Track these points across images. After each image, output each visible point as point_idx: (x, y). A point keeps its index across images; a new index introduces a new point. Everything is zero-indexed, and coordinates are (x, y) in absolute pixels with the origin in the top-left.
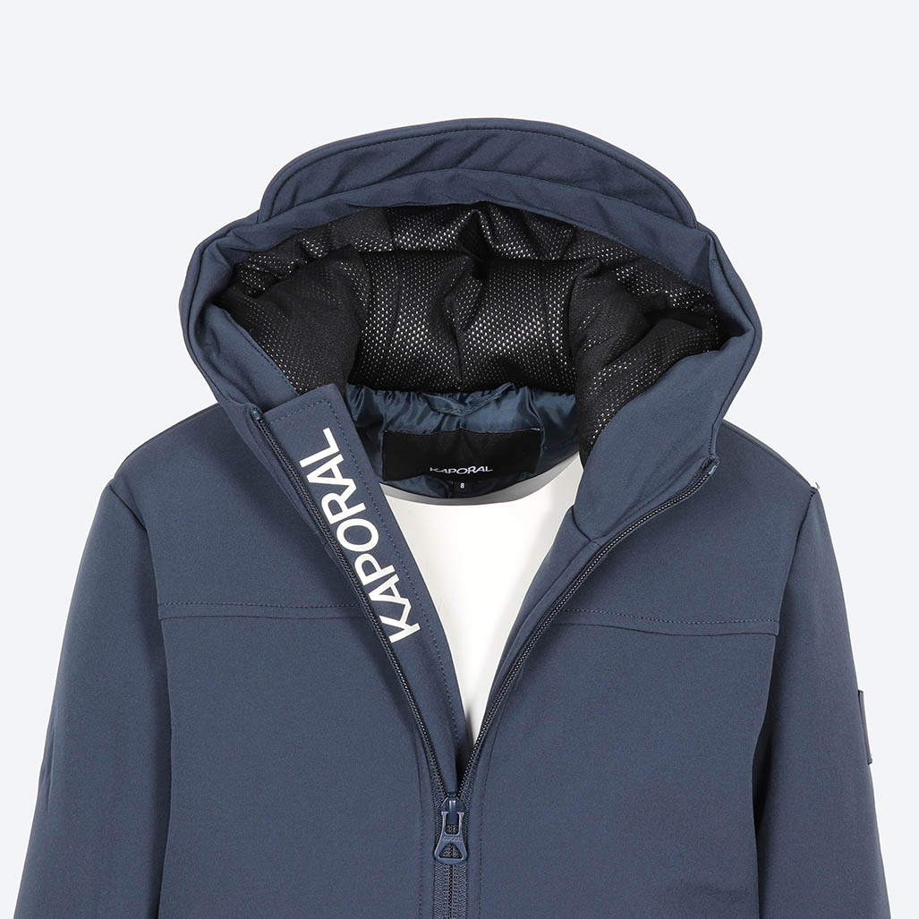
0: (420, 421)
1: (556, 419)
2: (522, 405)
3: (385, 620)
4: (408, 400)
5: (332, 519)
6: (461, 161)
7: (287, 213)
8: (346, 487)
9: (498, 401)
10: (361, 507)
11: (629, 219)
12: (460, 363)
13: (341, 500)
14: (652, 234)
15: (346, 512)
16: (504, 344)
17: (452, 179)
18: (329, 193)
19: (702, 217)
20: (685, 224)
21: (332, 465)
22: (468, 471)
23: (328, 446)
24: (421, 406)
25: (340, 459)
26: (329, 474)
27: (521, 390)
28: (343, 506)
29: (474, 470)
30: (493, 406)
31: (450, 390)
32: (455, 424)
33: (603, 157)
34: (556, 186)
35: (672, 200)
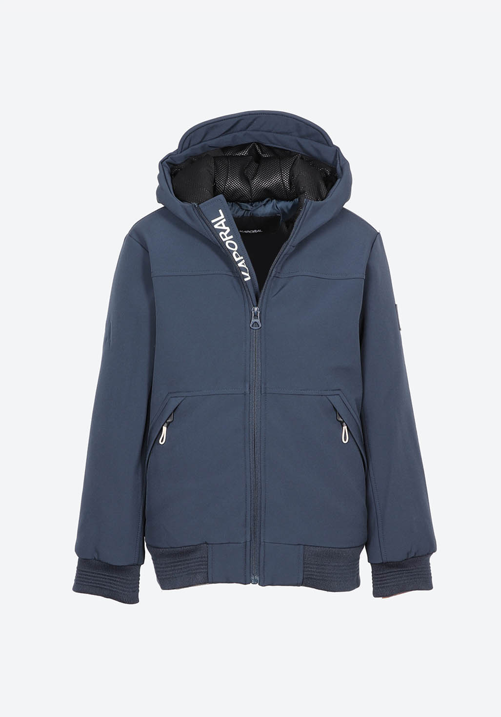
0: (237, 212)
1: (286, 211)
2: (273, 206)
3: (243, 273)
4: (232, 205)
5: (224, 240)
6: (248, 127)
7: (187, 150)
8: (226, 230)
9: (265, 205)
10: (231, 237)
11: (309, 146)
12: (251, 191)
13: (225, 234)
14: (317, 150)
15: (227, 238)
16: (266, 184)
17: (245, 135)
18: (200, 142)
19: (335, 142)
20: (329, 145)
21: (222, 222)
22: (254, 232)
23: (221, 216)
24: (237, 207)
25: (224, 220)
26: (221, 225)
27: (273, 201)
28: (226, 236)
29: (255, 231)
30: (263, 207)
31: (247, 202)
32: (249, 214)
33: (299, 122)
34: (282, 135)
35: (324, 136)
